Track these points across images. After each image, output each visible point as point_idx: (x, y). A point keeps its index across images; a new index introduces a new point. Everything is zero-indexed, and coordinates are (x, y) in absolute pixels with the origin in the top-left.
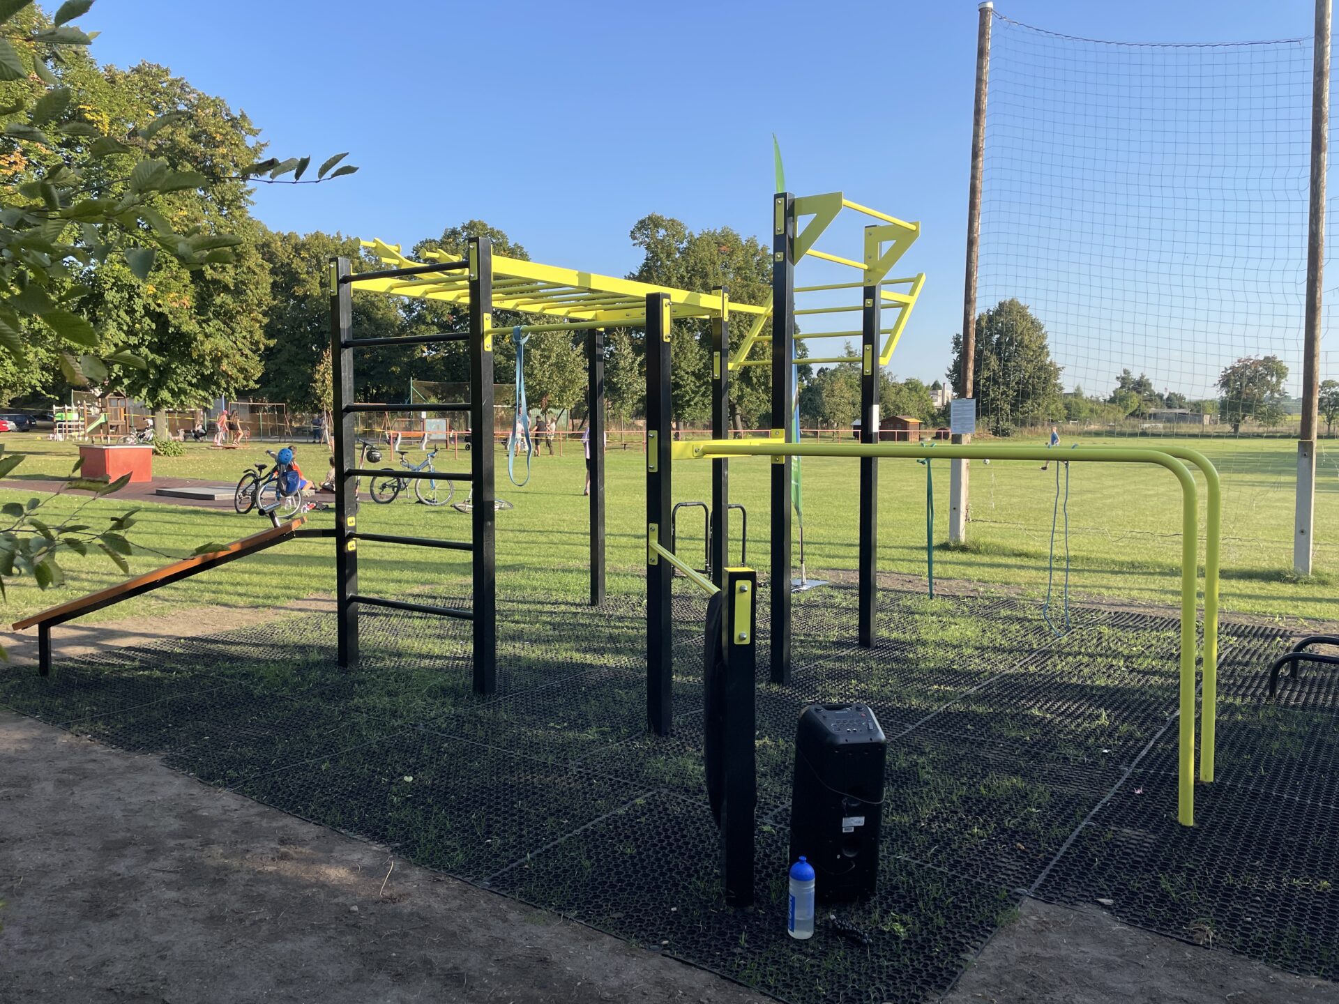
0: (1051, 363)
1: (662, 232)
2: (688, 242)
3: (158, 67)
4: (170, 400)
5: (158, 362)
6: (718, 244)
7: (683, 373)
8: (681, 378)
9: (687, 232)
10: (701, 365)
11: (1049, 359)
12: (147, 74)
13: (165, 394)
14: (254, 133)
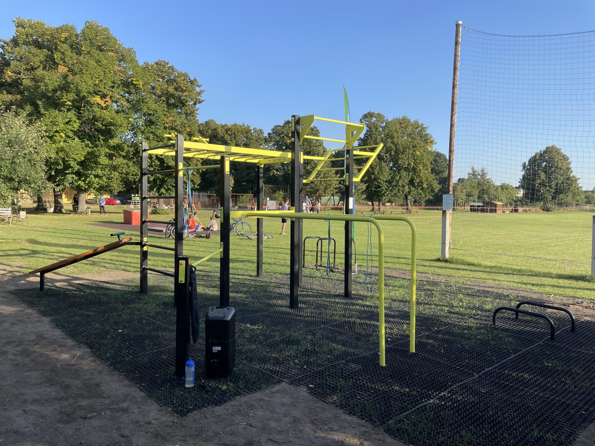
0: (573, 176)
1: (374, 119)
2: (386, 123)
3: (164, 61)
4: (165, 192)
5: (160, 178)
6: (401, 124)
7: (381, 181)
8: (380, 183)
9: (385, 119)
10: (390, 177)
11: (572, 174)
12: (160, 65)
13: (163, 190)
14: (200, 86)
